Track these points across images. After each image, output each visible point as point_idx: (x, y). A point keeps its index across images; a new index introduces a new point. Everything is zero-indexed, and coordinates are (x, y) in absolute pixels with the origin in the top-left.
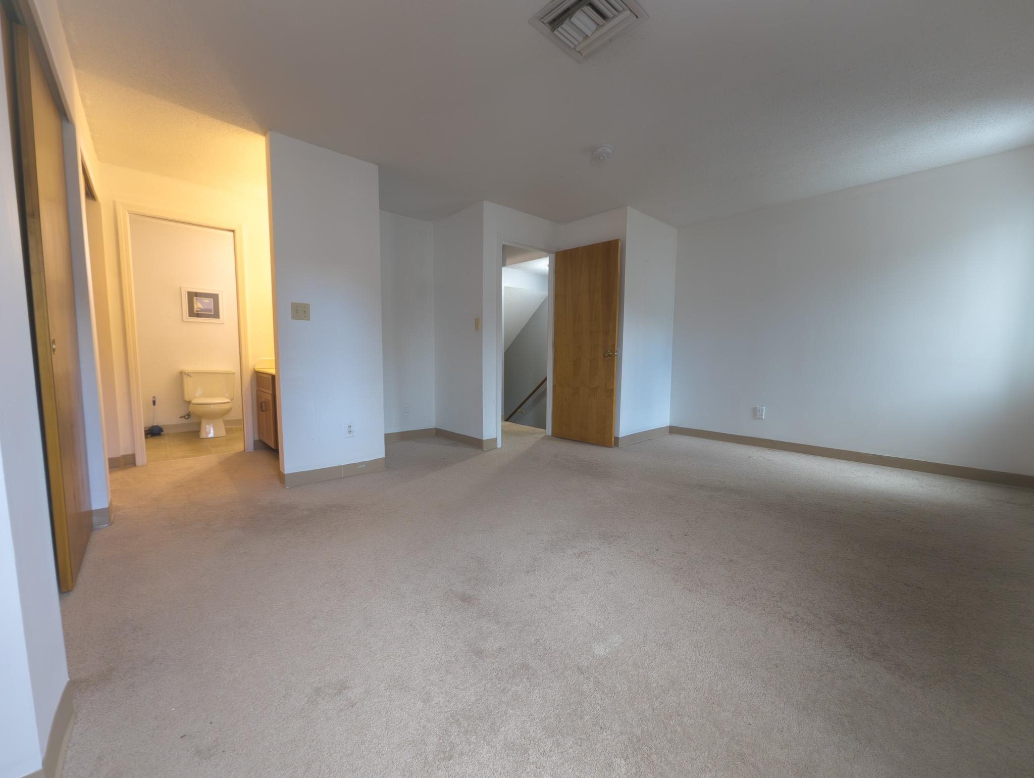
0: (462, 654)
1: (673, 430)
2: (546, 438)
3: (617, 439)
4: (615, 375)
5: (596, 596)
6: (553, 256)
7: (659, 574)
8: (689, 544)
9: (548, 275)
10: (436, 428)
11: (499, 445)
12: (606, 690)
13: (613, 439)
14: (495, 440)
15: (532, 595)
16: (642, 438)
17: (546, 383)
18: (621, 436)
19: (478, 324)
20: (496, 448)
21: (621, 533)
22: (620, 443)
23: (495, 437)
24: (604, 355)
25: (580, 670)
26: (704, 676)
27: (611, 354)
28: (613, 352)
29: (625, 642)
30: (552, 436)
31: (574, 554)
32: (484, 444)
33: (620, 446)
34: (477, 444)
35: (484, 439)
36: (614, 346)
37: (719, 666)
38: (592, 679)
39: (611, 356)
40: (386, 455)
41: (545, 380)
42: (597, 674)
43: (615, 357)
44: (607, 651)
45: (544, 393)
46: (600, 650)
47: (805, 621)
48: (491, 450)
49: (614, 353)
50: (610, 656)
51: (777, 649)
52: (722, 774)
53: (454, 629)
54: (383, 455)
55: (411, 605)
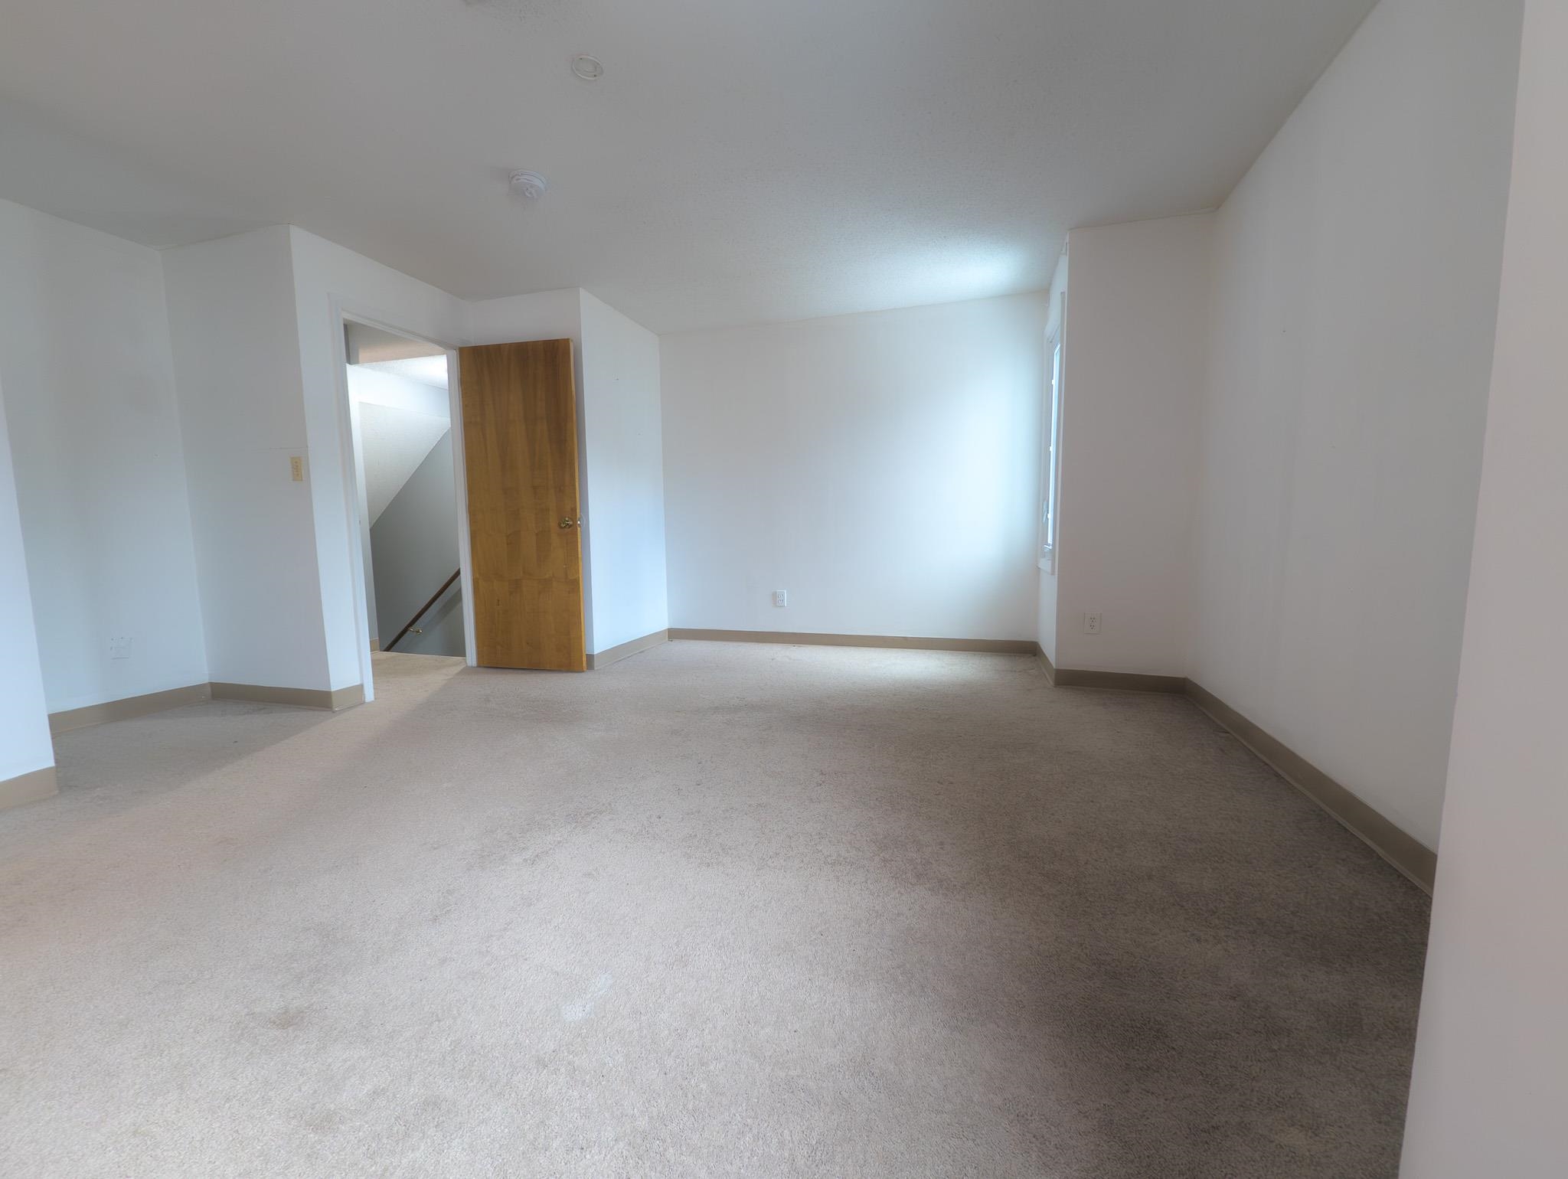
0: (281, 1142)
1: (674, 634)
2: (467, 671)
3: (590, 658)
4: (580, 556)
5: (566, 920)
6: (455, 354)
7: (664, 853)
8: (704, 796)
9: (447, 388)
10: (211, 683)
11: (369, 695)
12: (588, 1077)
13: (584, 659)
14: (361, 688)
15: (443, 961)
16: (627, 652)
17: (460, 579)
18: (595, 653)
19: (298, 469)
20: (364, 702)
21: (604, 805)
22: (596, 663)
23: (358, 683)
24: (559, 525)
25: (541, 1063)
26: (734, 988)
27: (571, 523)
28: (575, 519)
29: (616, 981)
30: (479, 666)
31: (525, 860)
32: (334, 699)
33: (596, 668)
34: (318, 701)
35: (334, 689)
36: (574, 510)
37: (753, 964)
38: (563, 1070)
39: (571, 526)
40: (57, 761)
41: (458, 573)
42: (571, 1056)
43: (579, 529)
44: (588, 1008)
45: (458, 598)
46: (574, 1013)
47: (848, 861)
48: (350, 708)
49: (575, 522)
50: (593, 1016)
51: (821, 910)
52: (766, 1125)
53: (258, 1096)
54: (50, 763)
55: (137, 1087)
